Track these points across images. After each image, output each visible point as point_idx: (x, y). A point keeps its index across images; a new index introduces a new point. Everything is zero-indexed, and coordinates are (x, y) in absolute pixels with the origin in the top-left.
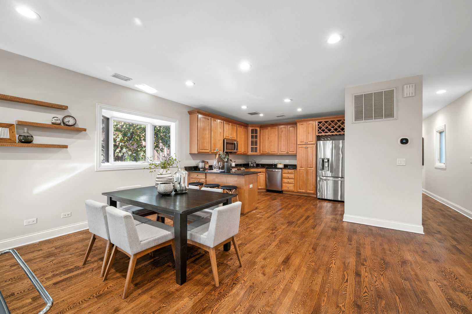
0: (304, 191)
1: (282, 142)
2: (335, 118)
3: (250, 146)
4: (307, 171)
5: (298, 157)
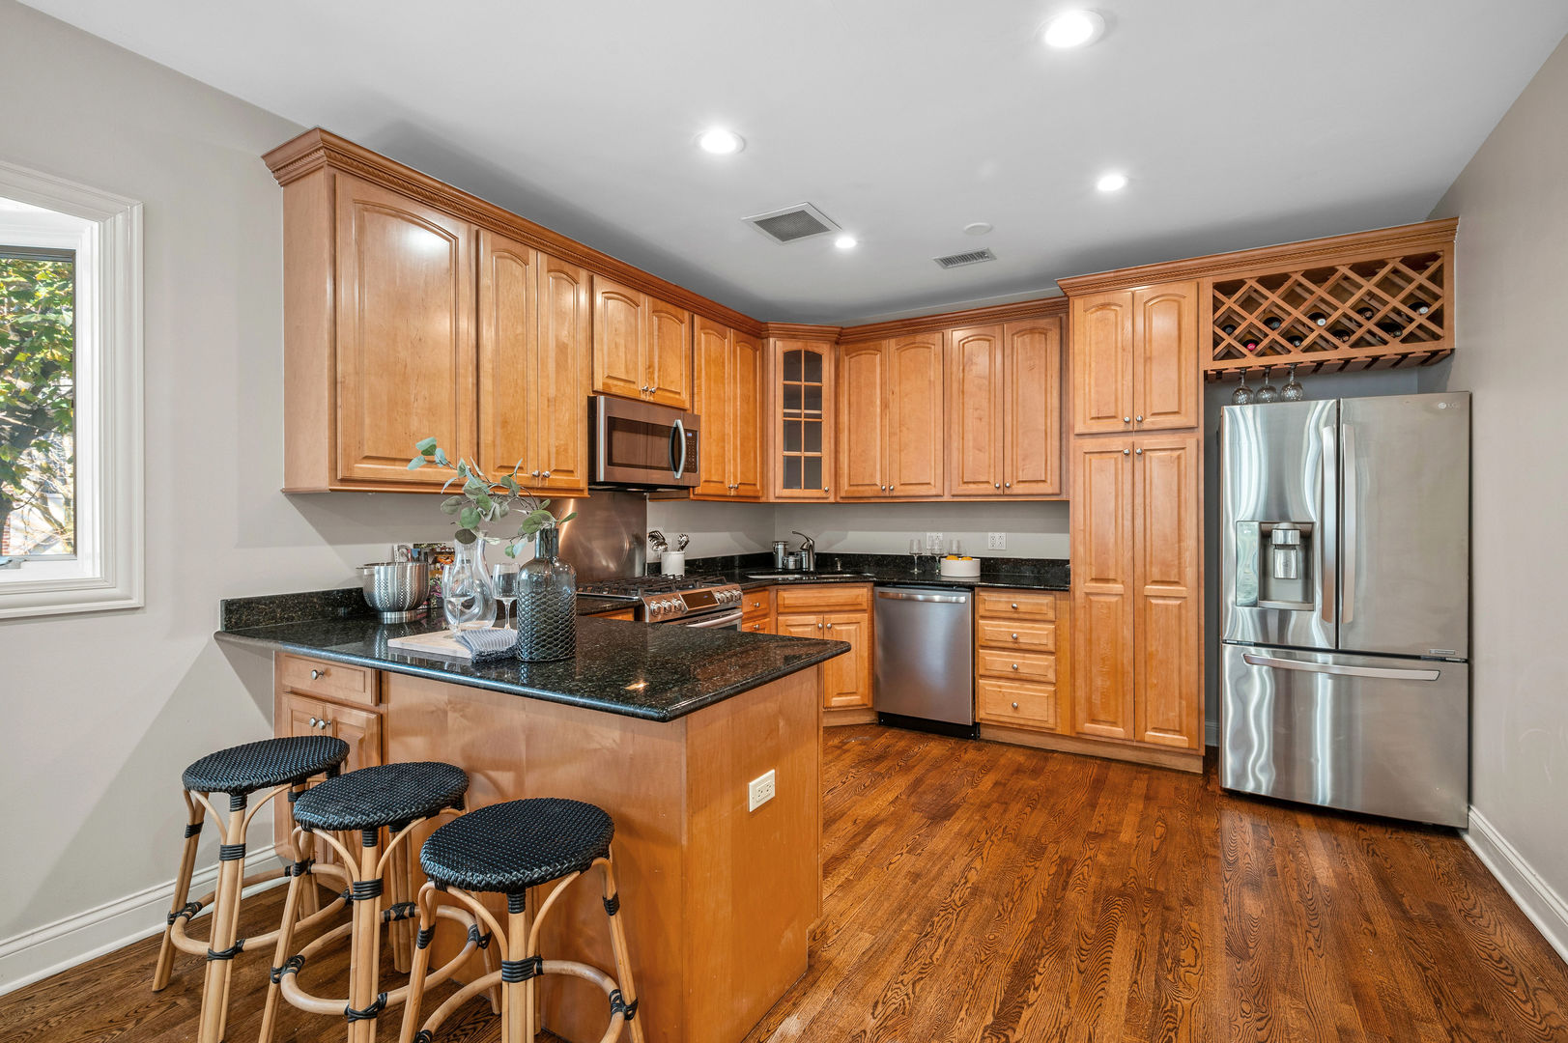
0: (1118, 731)
1: (971, 423)
2: (1338, 252)
3: (778, 453)
4: (1140, 604)
5: (1077, 513)
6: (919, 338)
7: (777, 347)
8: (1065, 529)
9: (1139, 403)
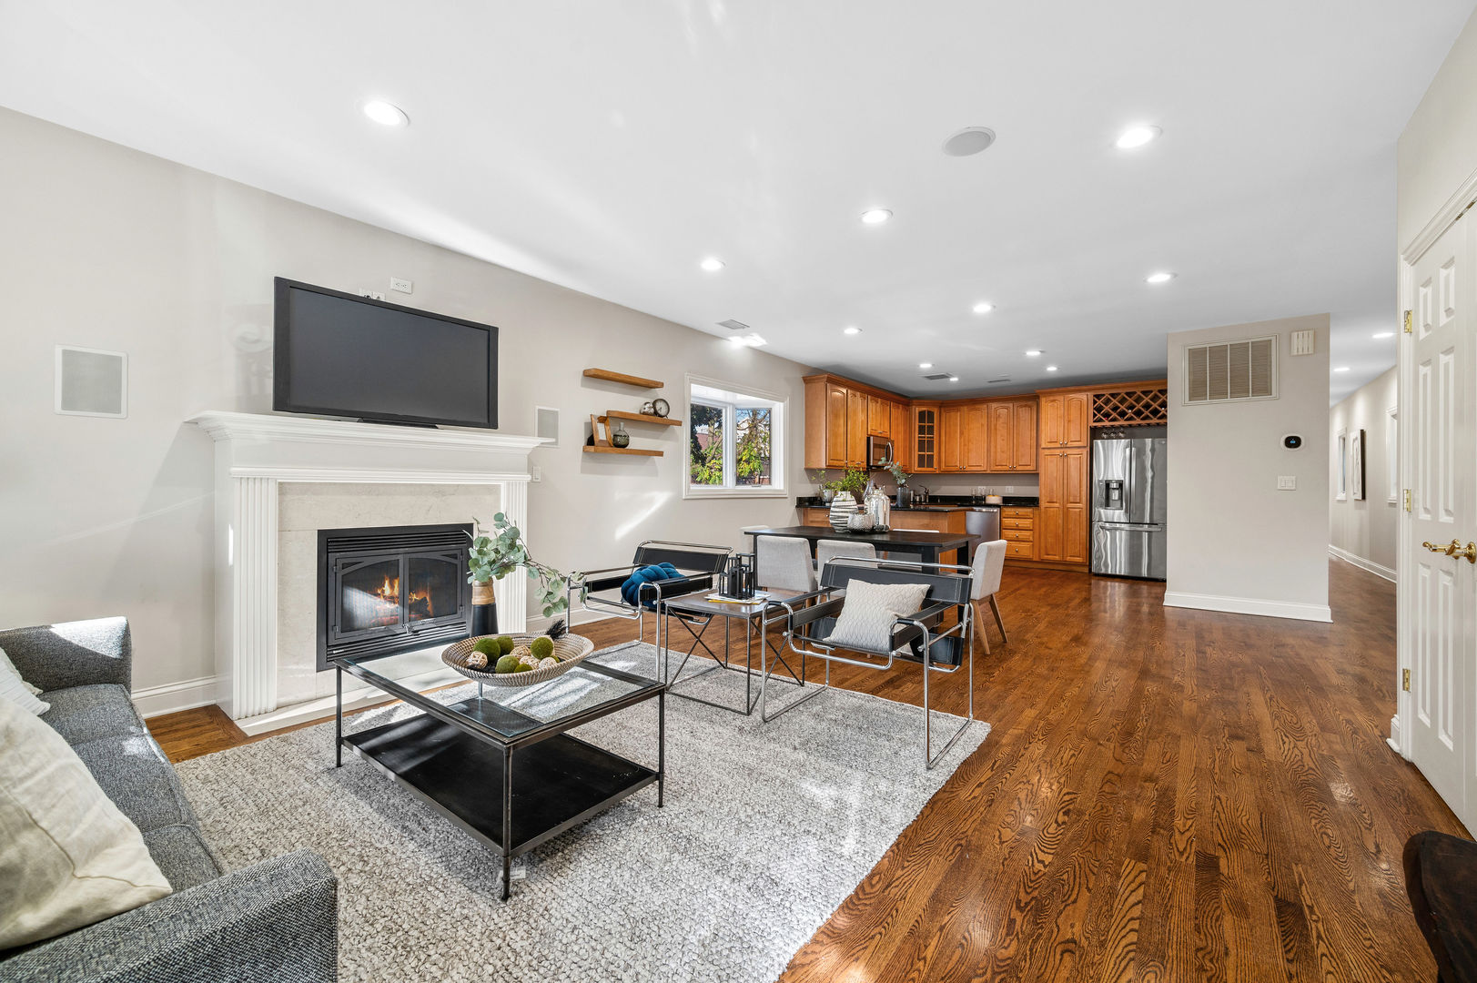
0: (1057, 558)
1: (999, 441)
2: (1136, 386)
3: (916, 453)
4: (1065, 510)
5: (1042, 478)
6: (977, 406)
7: (917, 410)
8: (1038, 485)
9: (1066, 436)
